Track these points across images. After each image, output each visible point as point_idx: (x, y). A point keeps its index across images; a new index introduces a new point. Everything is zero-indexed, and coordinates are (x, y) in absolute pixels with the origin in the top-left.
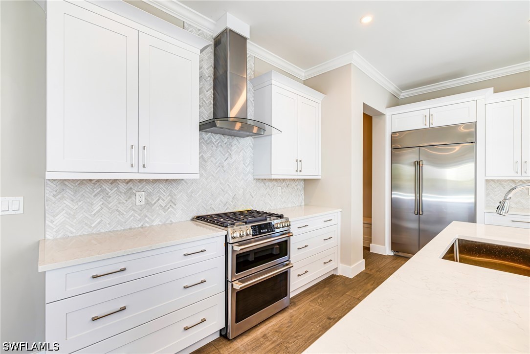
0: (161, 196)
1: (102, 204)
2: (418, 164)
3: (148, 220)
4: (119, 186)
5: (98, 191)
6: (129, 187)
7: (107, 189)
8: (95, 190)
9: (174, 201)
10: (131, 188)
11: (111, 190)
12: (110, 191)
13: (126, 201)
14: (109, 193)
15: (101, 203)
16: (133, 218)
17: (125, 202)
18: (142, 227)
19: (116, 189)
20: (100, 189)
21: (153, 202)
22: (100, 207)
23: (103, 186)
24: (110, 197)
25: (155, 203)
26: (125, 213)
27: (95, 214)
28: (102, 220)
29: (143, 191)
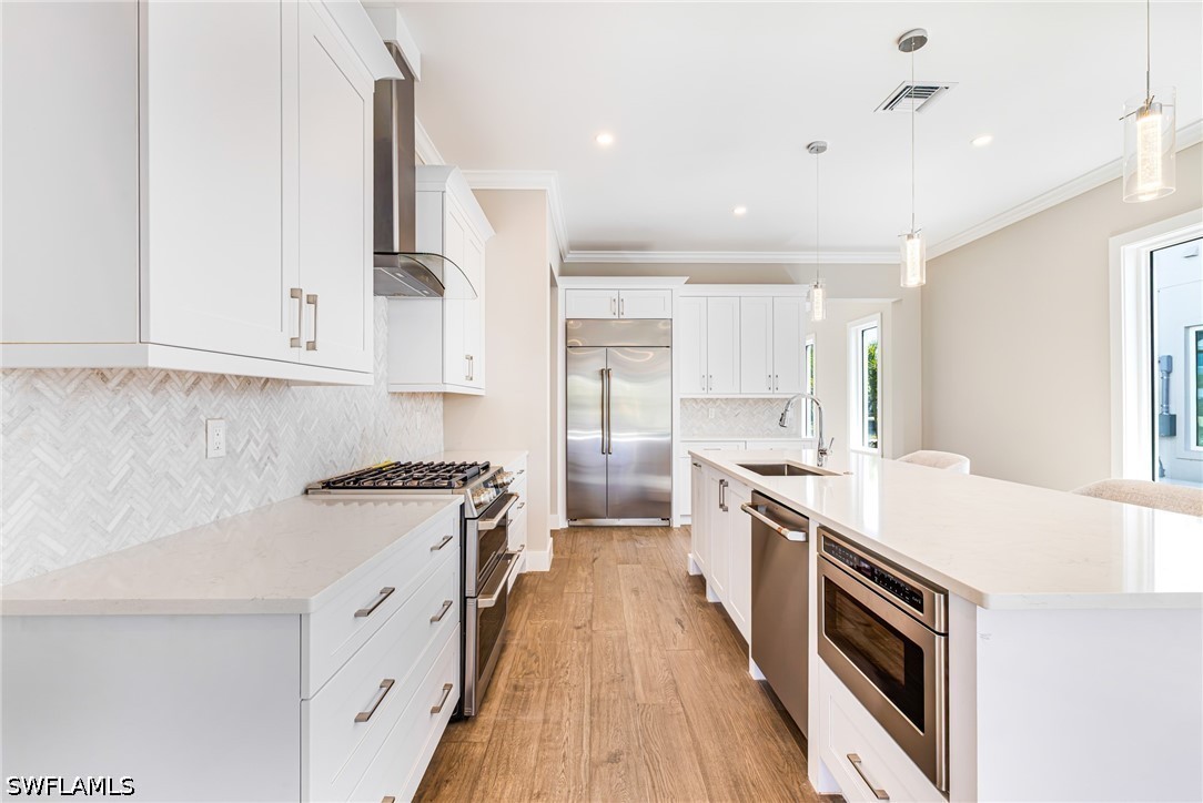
0: (253, 432)
1: (133, 457)
2: (605, 374)
3: (228, 500)
4: (171, 400)
5: (123, 414)
6: (193, 406)
7: (145, 410)
8: (116, 410)
9: (274, 446)
10: (195, 408)
11: (154, 413)
12: (150, 415)
13: (187, 446)
14: (149, 420)
15: (131, 452)
16: (199, 495)
17: (183, 448)
18: (217, 522)
19: (164, 408)
20: (127, 408)
21: (239, 450)
22: (127, 467)
23: (136, 399)
24: (151, 434)
25: (243, 451)
26: (183, 483)
27: (115, 491)
28: (131, 509)
29: (221, 418)
